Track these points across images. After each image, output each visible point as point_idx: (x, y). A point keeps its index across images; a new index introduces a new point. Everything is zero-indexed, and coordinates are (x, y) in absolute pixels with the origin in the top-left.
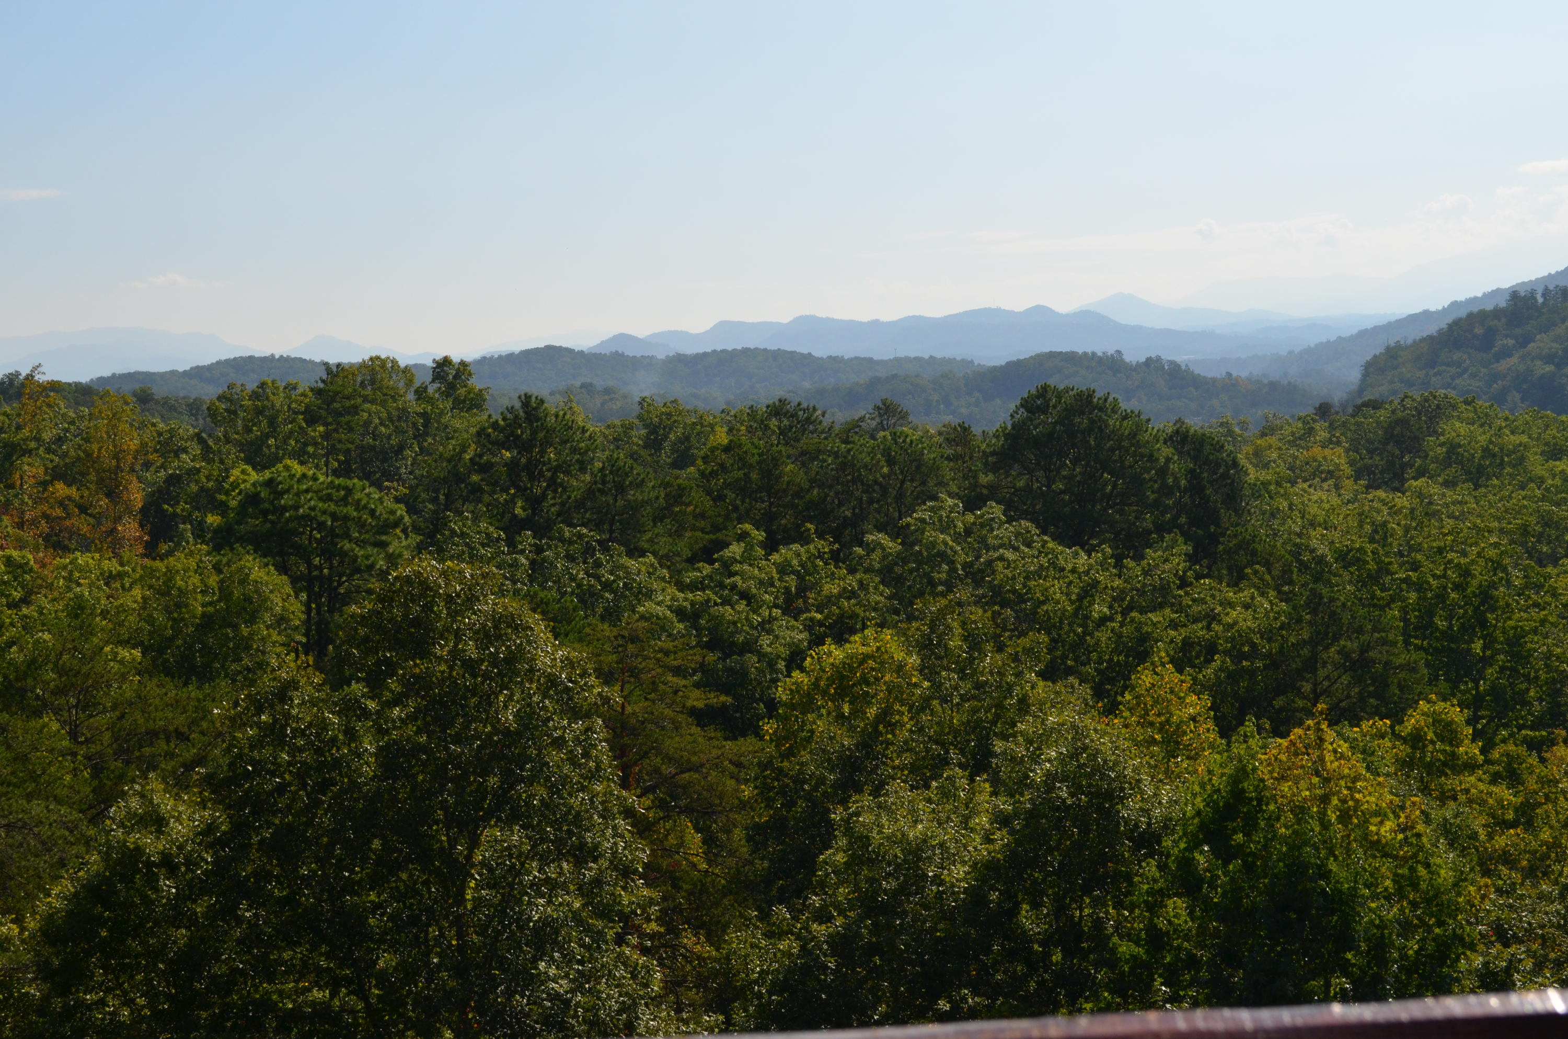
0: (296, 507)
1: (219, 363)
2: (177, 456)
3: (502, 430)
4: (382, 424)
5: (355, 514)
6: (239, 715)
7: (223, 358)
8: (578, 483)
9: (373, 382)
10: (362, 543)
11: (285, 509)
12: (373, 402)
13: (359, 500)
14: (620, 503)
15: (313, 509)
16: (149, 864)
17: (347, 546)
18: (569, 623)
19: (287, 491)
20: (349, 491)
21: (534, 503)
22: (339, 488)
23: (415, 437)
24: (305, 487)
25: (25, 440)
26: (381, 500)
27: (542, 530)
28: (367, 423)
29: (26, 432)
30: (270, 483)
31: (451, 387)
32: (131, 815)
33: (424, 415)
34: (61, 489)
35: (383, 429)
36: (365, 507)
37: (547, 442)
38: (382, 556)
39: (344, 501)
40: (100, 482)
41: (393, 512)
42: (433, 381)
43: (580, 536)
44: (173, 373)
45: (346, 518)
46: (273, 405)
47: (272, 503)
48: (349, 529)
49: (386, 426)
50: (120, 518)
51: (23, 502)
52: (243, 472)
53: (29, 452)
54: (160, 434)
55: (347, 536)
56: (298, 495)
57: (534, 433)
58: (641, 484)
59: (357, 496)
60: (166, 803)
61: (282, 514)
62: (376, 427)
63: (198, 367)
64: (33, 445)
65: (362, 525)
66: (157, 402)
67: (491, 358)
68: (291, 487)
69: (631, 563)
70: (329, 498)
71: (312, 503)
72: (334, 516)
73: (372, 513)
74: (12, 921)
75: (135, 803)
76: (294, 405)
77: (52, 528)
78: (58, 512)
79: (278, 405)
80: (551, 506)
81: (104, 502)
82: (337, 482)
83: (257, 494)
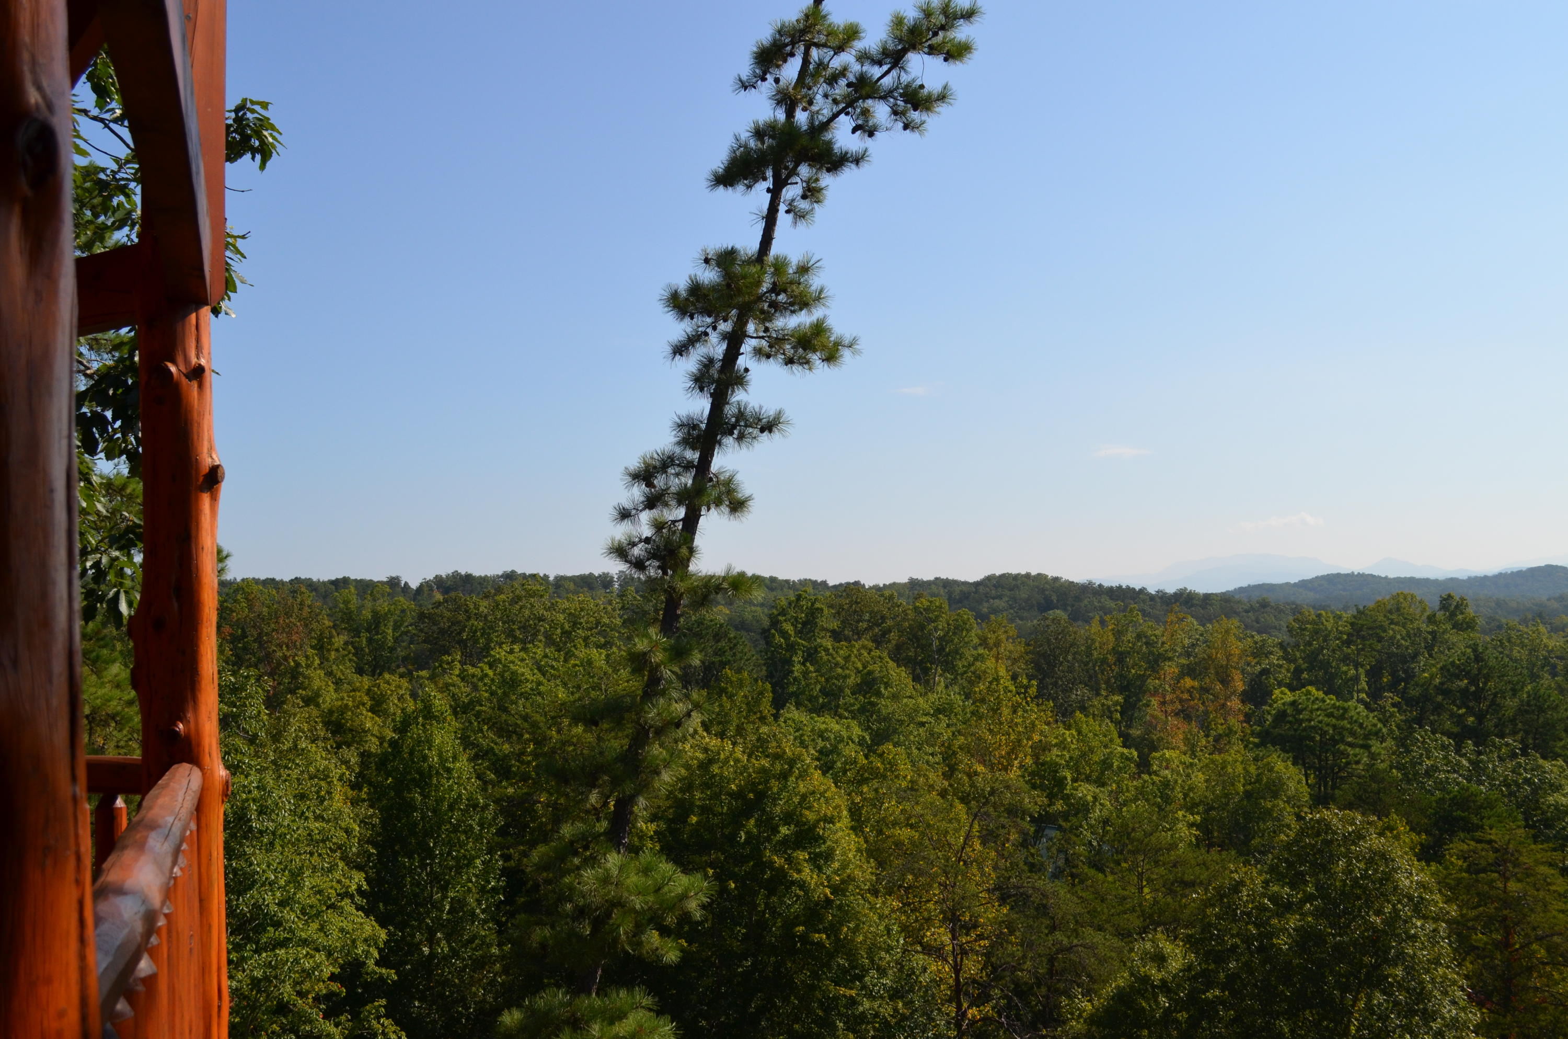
0: (1310, 720)
1: (1317, 577)
2: (1267, 657)
3: (1458, 667)
4: (1403, 638)
5: (1349, 726)
6: (1209, 899)
7: (1320, 574)
8: (1511, 704)
9: (1398, 609)
10: (1351, 745)
11: (1302, 721)
12: (1397, 624)
13: (1352, 717)
14: (1541, 720)
15: (1320, 722)
16: (1154, 987)
17: (1342, 747)
18: (1492, 809)
19: (1305, 709)
20: (1346, 710)
21: (1480, 717)
22: (1338, 708)
23: (1426, 648)
24: (1316, 706)
25: (1166, 651)
26: (1367, 717)
27: (1480, 738)
28: (1393, 638)
29: (1167, 646)
30: (1293, 703)
31: (1453, 615)
32: (1146, 953)
33: (1433, 633)
34: (1188, 682)
35: (1403, 642)
36: (1356, 721)
37: (1487, 678)
38: (1366, 755)
39: (1342, 717)
40: (1217, 673)
41: (1375, 725)
42: (1440, 609)
43: (1507, 745)
44: (1288, 584)
45: (1343, 728)
46: (1326, 629)
47: (1294, 716)
48: (1344, 736)
49: (1406, 641)
50: (1229, 697)
51: (1165, 689)
52: (1282, 693)
53: (1170, 659)
54: (1256, 643)
55: (1342, 741)
56: (1311, 712)
57: (1479, 670)
58: (1555, 708)
59: (1353, 713)
60: (1167, 947)
61: (1301, 724)
62: (1398, 641)
63: (1303, 581)
64: (1170, 654)
65: (1353, 733)
66: (1272, 607)
67: (1506, 574)
68: (1308, 706)
69: (1547, 765)
70: (1331, 715)
71: (1320, 718)
72: (1334, 727)
73: (1361, 725)
74: (1088, 1001)
75: (1148, 945)
76: (1340, 628)
77: (1183, 706)
78: (1186, 696)
79: (1329, 628)
80: (1490, 723)
81: (1218, 687)
82: (1338, 704)
83: (1285, 711)
